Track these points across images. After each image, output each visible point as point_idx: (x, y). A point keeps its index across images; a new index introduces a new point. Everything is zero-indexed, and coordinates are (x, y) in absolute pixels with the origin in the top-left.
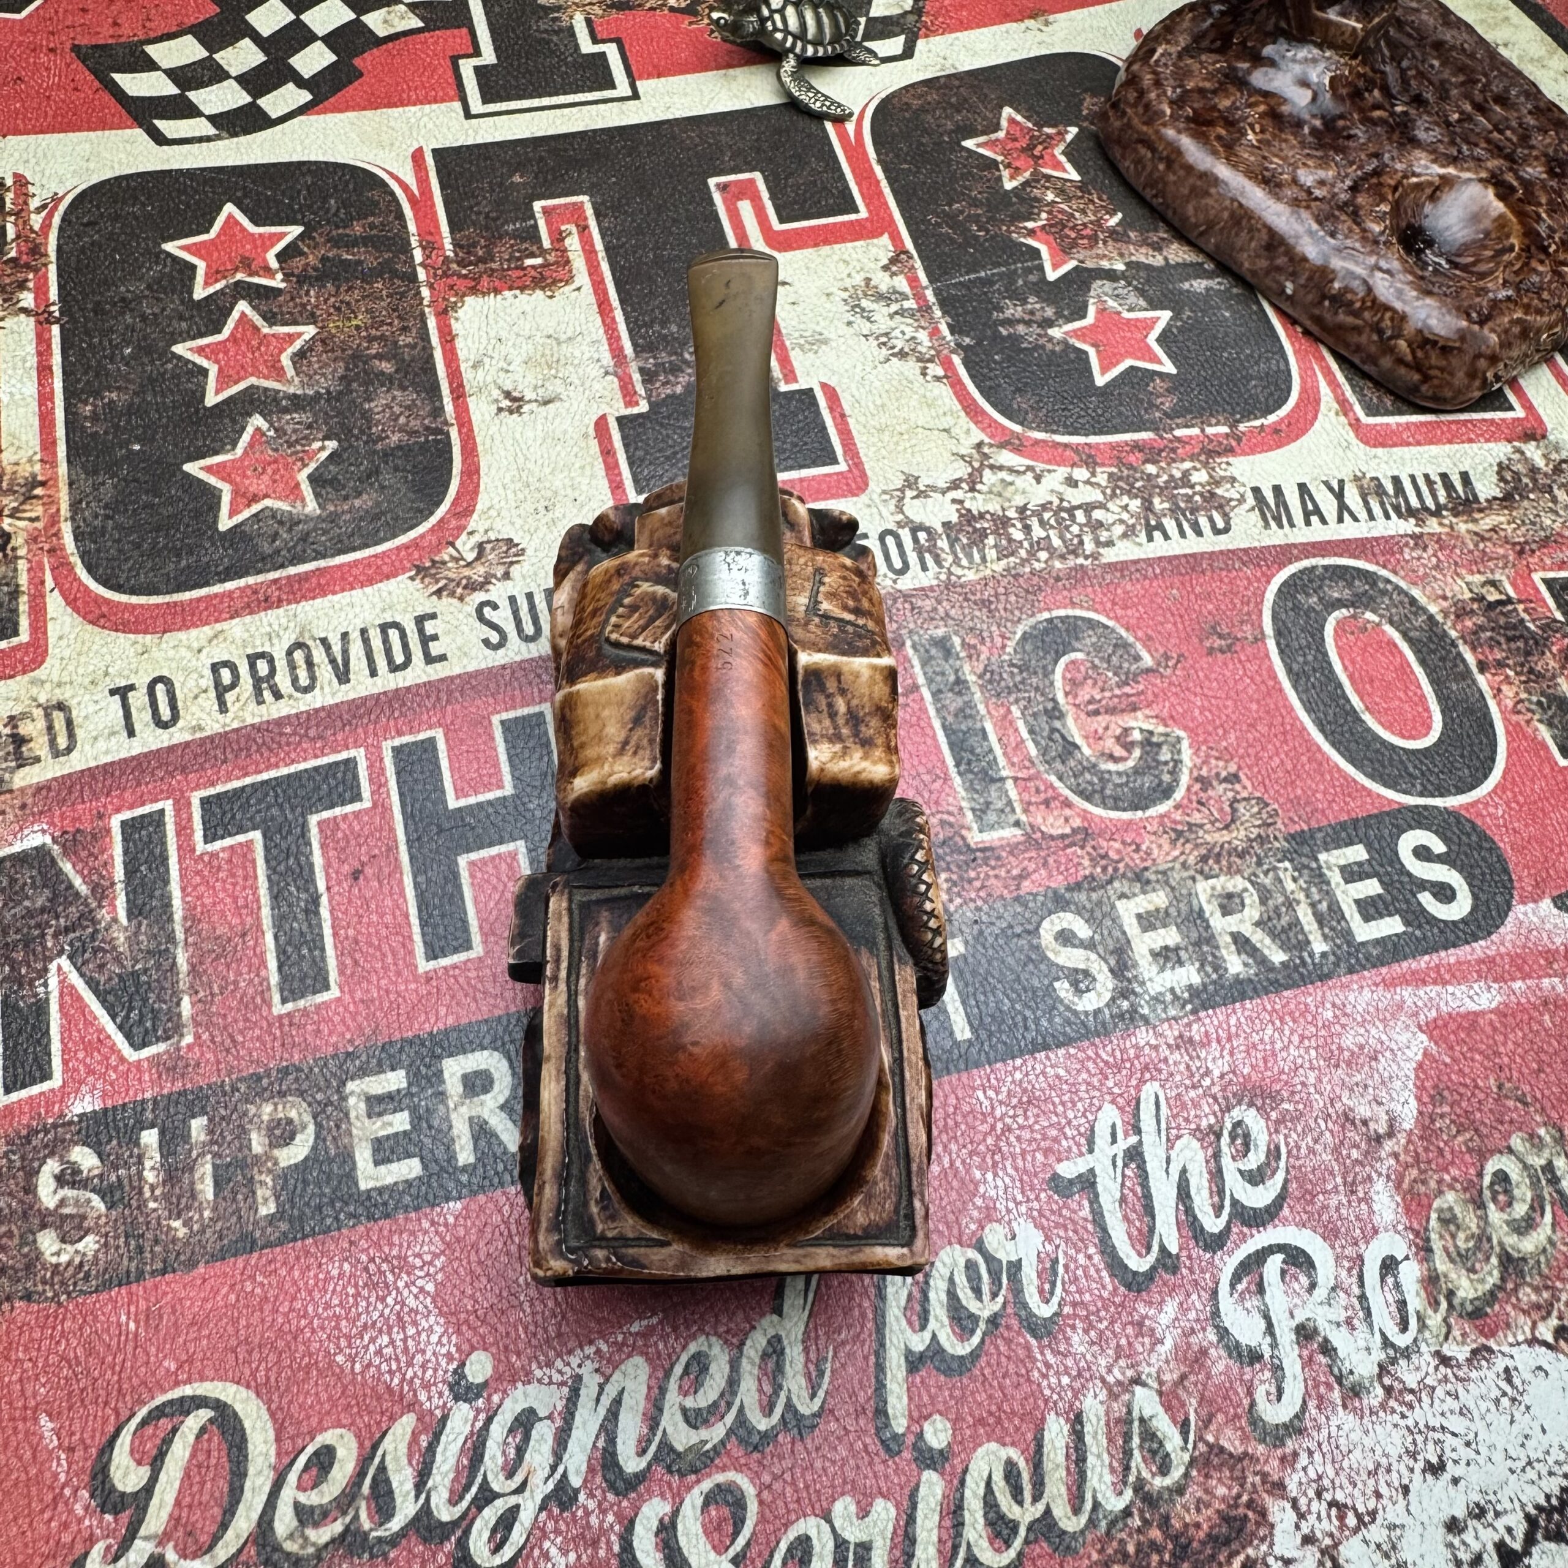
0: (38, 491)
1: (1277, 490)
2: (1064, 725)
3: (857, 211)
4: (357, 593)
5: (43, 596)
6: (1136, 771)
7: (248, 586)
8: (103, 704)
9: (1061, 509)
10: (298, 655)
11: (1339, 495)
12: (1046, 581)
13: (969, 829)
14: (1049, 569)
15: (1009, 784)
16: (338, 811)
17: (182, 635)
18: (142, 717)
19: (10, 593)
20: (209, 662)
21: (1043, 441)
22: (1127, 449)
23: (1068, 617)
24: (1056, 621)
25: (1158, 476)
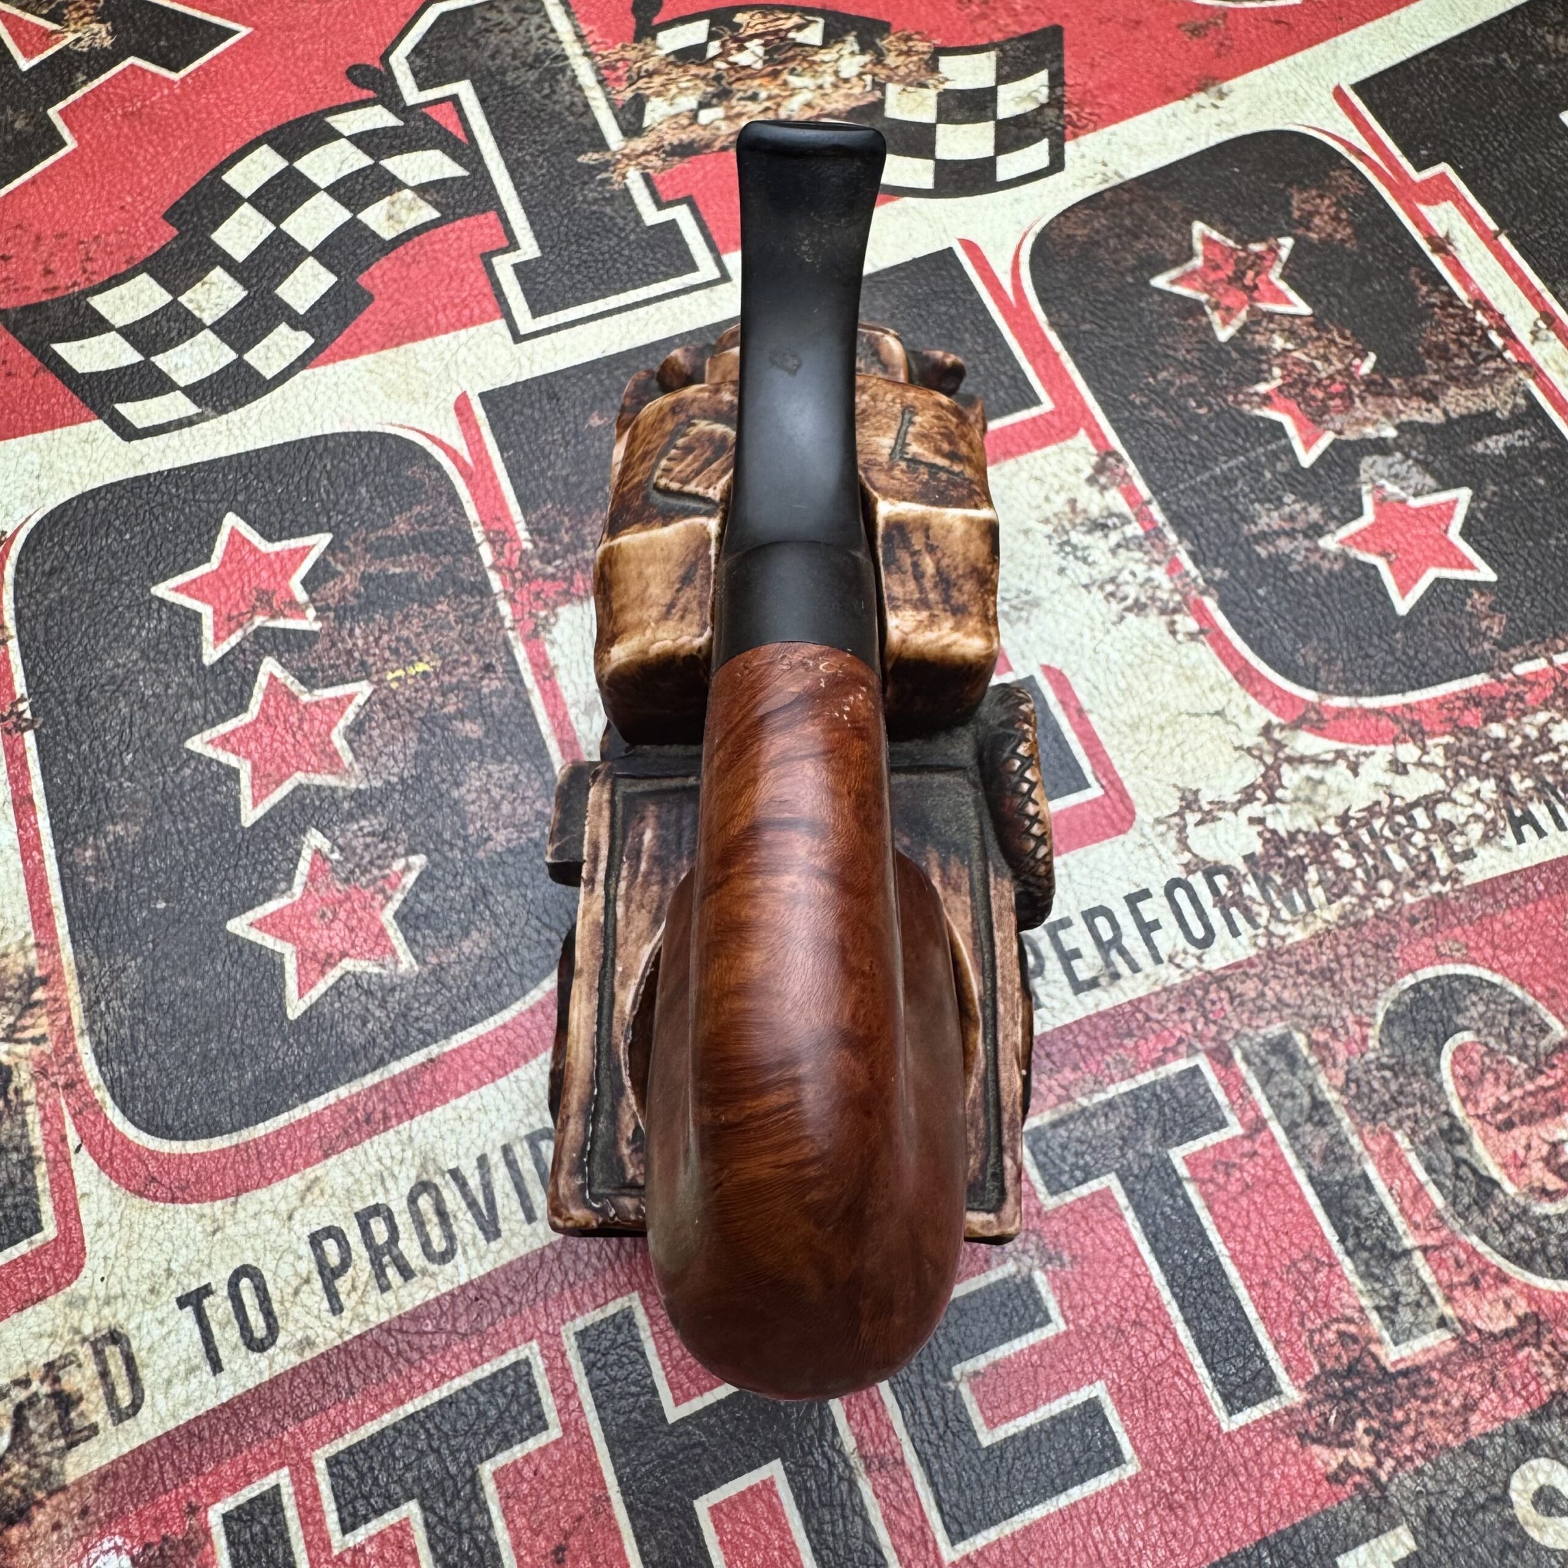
0: (39, 994)
2: (1470, 1151)
3: (1037, 402)
4: (488, 1090)
5: (67, 1161)
7: (342, 1102)
8: (171, 1324)
9: (1394, 811)
10: (424, 1203)
12: (1397, 925)
14: (1397, 908)
15: (1418, 1258)
17: (263, 1194)
18: (227, 1337)
19: (22, 1163)
20: (306, 1232)
21: (1350, 710)
22: (1459, 704)
23: (1438, 978)
24: (1425, 987)
25: (1508, 740)
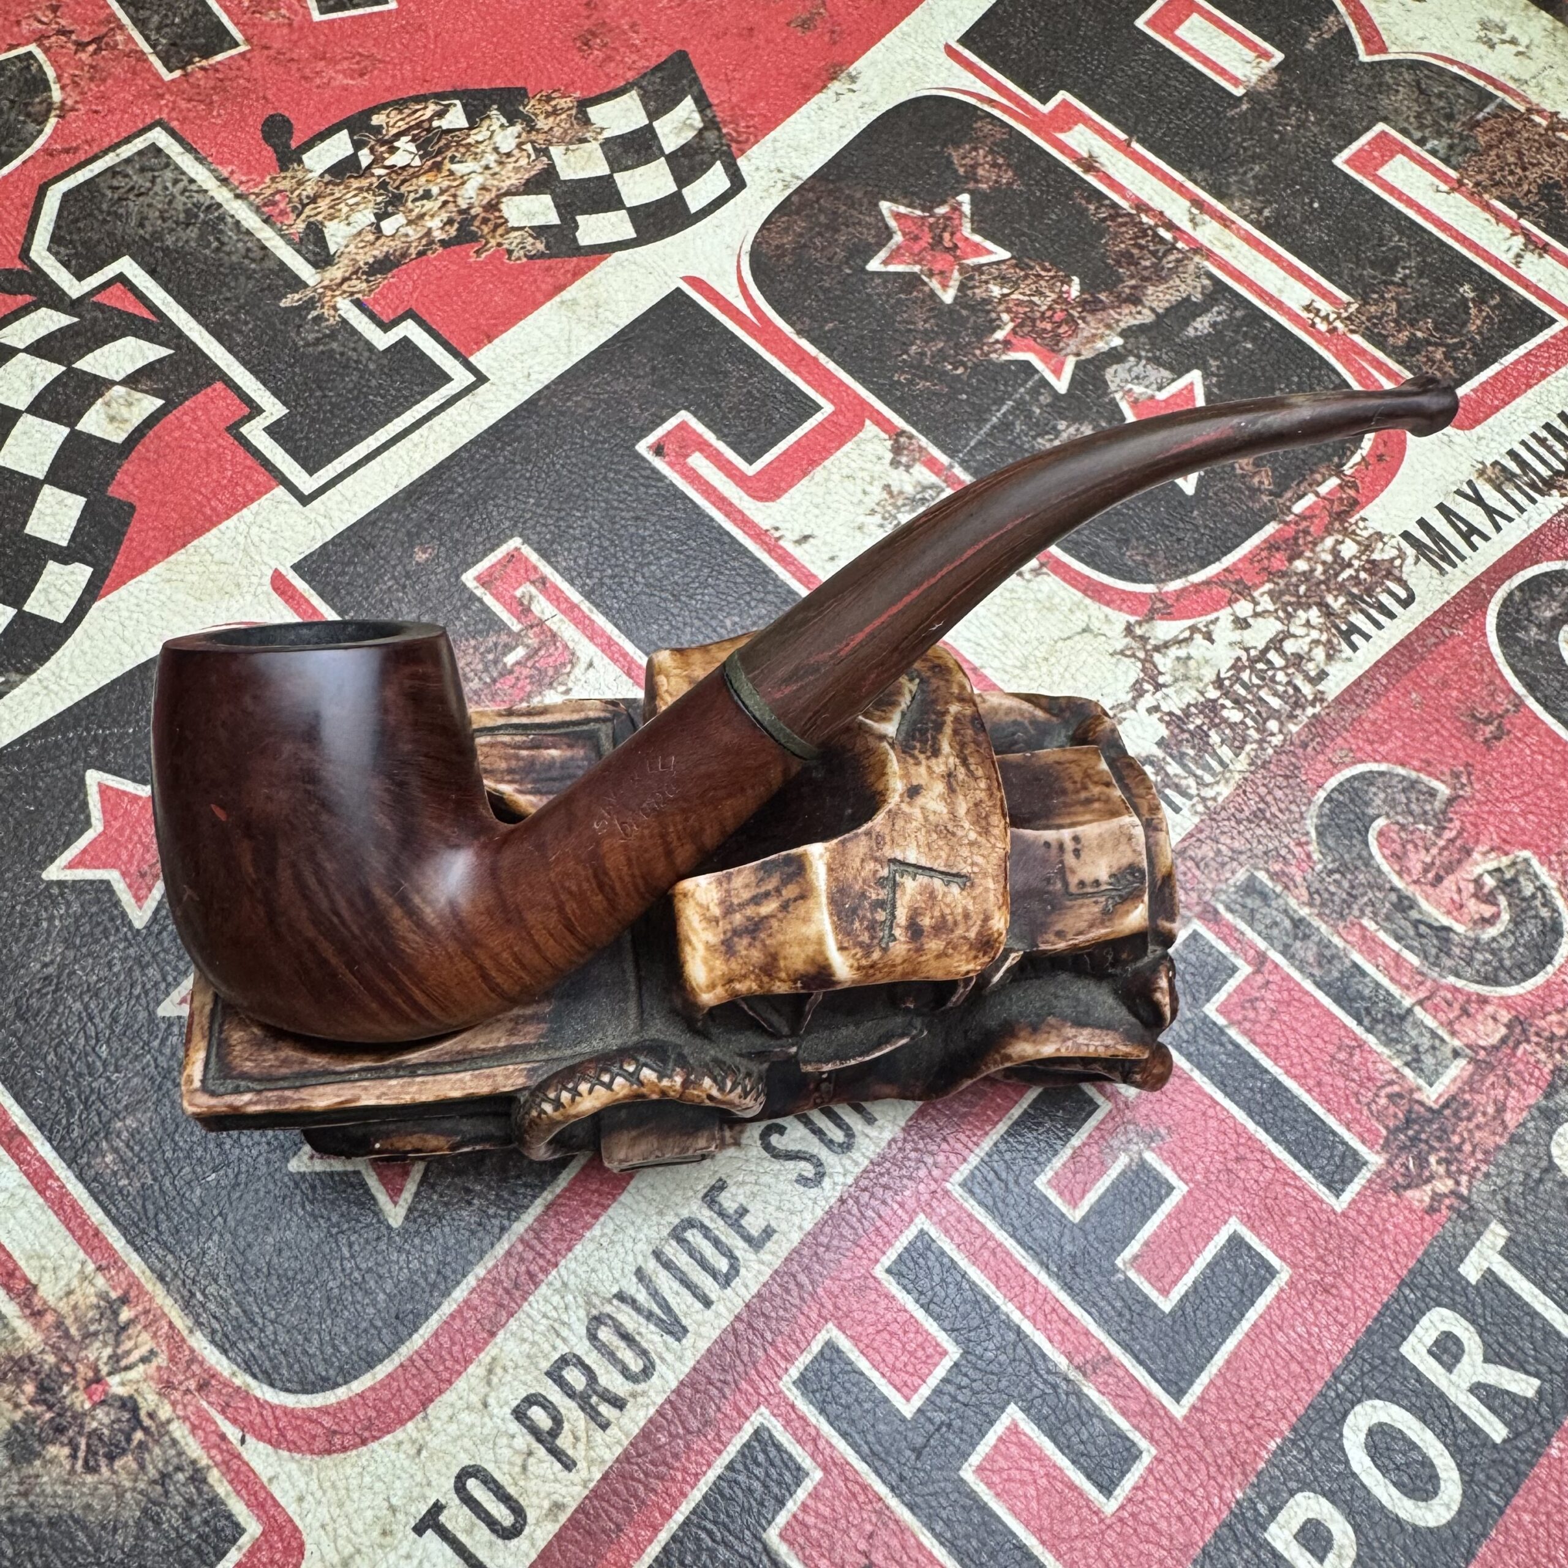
0: (126, 1315)
1: (1423, 524)
2: (1421, 912)
3: (818, 408)
5: (237, 1456)
6: (1517, 922)
7: (483, 1280)
8: (419, 1554)
9: (1253, 661)
10: (605, 1334)
11: (1478, 500)
12: (1294, 754)
13: (1419, 1089)
14: (1288, 740)
15: (1419, 1012)
16: (792, 1506)
17: (449, 1396)
18: (479, 1540)
19: (192, 1479)
20: (507, 1410)
21: (1184, 590)
22: (1264, 554)
23: (1341, 784)
24: (1335, 795)
25: (1312, 570)
